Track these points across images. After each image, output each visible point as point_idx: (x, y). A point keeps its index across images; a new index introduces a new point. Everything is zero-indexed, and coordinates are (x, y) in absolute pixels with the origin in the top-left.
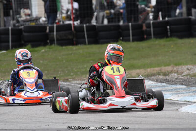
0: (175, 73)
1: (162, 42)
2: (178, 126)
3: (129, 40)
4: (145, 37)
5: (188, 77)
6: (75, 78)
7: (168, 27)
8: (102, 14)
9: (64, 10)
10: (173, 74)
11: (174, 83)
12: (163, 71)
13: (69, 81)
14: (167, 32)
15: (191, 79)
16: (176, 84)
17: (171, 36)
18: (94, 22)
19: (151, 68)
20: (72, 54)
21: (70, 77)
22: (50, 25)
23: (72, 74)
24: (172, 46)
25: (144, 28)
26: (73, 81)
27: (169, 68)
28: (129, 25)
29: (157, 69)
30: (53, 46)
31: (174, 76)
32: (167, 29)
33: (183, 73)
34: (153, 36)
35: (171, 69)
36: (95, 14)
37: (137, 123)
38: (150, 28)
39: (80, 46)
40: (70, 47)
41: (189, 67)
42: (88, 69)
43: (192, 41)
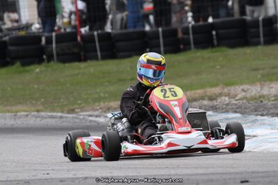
0: (226, 96)
1: (206, 53)
2: (231, 170)
4: (182, 47)
5: (245, 101)
6: (84, 107)
7: (214, 33)
8: (119, 16)
9: (66, 12)
10: (223, 98)
11: (224, 110)
12: (208, 94)
13: (76, 113)
14: (213, 39)
15: (248, 104)
16: (227, 112)
17: (219, 45)
18: (108, 29)
19: (191, 90)
21: (76, 106)
22: (46, 34)
23: (79, 102)
24: (221, 59)
25: (180, 35)
26: (82, 111)
27: (217, 90)
28: (158, 31)
29: (200, 92)
30: (52, 63)
31: (225, 100)
32: (212, 35)
33: (236, 95)
34: (192, 46)
35: (220, 91)
36: (110, 17)
37: (174, 168)
38: (188, 34)
39: (89, 63)
40: (76, 64)
41: (245, 87)
42: (102, 95)
43: (248, 50)
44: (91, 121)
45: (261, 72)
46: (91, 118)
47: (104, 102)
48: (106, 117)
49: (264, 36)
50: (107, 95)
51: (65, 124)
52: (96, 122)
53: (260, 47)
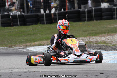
3: (44, 23)
4: (53, 21)
6: (15, 45)
13: (13, 47)
14: (66, 18)
20: (11, 31)
23: (13, 43)
25: (53, 16)
28: (44, 15)
32: (66, 16)
38: (56, 16)
39: (15, 27)
42: (22, 40)
43: (81, 23)
44: (20, 51)
45: (87, 32)
46: (20, 50)
47: (24, 43)
48: (26, 49)
49: (87, 17)
50: (24, 40)
51: (10, 52)
52: (22, 51)
53: (85, 22)
